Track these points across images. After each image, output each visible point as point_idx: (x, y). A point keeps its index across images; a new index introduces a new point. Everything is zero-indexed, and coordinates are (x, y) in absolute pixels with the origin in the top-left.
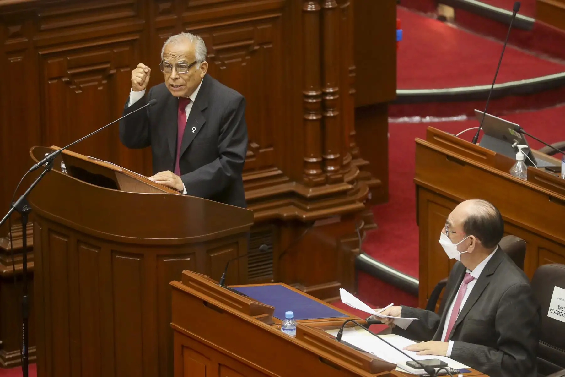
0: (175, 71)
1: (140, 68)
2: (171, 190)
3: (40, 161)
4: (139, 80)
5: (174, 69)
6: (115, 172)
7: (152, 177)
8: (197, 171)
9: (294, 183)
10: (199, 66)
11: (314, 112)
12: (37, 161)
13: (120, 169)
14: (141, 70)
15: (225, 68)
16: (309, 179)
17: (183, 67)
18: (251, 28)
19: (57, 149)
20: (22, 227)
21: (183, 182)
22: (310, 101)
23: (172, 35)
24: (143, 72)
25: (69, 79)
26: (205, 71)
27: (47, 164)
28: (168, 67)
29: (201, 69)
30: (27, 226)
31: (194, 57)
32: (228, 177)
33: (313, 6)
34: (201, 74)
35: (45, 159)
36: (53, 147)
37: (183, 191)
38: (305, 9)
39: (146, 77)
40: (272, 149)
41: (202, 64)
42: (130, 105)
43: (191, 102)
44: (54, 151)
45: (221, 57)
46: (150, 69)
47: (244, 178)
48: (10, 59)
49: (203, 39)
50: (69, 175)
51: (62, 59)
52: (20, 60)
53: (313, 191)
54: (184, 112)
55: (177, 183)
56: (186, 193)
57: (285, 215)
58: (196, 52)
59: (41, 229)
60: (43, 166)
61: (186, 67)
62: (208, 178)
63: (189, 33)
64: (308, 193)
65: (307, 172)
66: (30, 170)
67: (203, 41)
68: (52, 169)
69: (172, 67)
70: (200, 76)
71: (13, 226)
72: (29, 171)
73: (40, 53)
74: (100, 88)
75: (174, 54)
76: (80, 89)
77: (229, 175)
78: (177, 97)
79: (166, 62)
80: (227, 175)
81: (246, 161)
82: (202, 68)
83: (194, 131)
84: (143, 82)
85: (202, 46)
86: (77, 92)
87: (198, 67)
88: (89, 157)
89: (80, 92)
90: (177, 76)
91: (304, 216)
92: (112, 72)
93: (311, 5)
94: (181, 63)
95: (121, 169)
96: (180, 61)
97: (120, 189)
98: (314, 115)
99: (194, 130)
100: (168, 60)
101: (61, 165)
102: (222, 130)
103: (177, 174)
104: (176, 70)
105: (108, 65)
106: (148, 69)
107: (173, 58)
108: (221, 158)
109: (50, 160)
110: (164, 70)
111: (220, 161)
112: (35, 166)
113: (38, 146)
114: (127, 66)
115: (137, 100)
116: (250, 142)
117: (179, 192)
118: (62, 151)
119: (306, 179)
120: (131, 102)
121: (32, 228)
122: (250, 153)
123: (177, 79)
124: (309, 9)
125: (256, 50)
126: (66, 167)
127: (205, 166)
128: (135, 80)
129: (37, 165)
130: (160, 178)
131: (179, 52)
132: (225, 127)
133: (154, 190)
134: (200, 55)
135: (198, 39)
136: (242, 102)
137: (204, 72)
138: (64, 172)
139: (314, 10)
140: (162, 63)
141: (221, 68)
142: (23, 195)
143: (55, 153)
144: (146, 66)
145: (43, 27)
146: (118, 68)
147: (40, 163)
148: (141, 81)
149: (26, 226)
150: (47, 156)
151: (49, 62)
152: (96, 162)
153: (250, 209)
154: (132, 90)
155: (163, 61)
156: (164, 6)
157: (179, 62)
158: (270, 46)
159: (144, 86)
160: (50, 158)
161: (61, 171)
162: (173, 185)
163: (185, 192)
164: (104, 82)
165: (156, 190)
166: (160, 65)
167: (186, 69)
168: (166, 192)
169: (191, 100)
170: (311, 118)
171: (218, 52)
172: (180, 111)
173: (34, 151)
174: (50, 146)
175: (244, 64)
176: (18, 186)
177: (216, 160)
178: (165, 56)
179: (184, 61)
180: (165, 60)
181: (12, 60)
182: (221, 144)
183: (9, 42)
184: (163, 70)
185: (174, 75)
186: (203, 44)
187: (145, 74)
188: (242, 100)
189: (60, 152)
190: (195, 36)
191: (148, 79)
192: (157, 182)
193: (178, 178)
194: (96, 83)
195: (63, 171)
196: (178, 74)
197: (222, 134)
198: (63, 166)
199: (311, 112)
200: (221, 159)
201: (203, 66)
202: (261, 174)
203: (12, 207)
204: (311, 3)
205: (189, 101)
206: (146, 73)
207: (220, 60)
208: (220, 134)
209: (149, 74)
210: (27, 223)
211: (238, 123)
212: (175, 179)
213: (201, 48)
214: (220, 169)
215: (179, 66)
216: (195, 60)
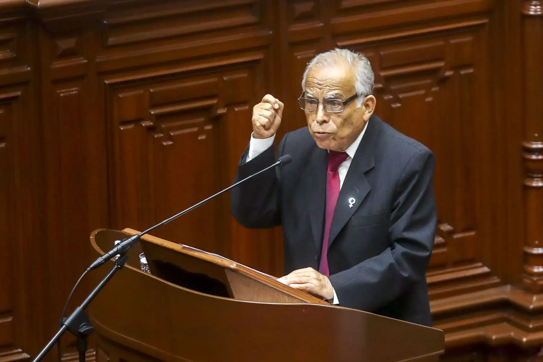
0: (322, 110)
1: (267, 102)
2: (315, 298)
3: (107, 252)
4: (265, 121)
5: (321, 107)
6: (226, 270)
7: (284, 277)
8: (355, 268)
9: (508, 288)
10: (361, 102)
11: (540, 176)
12: (102, 253)
13: (233, 265)
14: (268, 106)
15: (399, 105)
16: (532, 280)
17: (334, 104)
18: (441, 43)
19: (133, 233)
20: (78, 356)
21: (333, 286)
22: (534, 157)
23: (318, 53)
24: (271, 108)
25: (152, 123)
26: (370, 110)
27: (117, 258)
28: (311, 102)
29: (364, 108)
30: (87, 355)
31: (353, 87)
32: (404, 277)
33: (539, 7)
34: (364, 114)
35: (115, 249)
36: (128, 231)
37: (333, 299)
38: (526, 12)
39: (275, 117)
40: (473, 233)
41: (366, 99)
42: (248, 160)
43: (348, 158)
44: (130, 236)
45: (392, 88)
46: (283, 104)
47: (429, 280)
48: (58, 91)
49: (369, 59)
50: (152, 273)
51: (142, 92)
52: (74, 92)
53: (538, 300)
54: (336, 174)
55: (323, 286)
56: (338, 303)
57: (494, 337)
58: (357, 79)
59: (109, 360)
60: (112, 261)
61: (339, 104)
62: (373, 279)
63: (346, 50)
64: (531, 303)
65: (529, 269)
66: (91, 267)
67: (369, 63)
68: (126, 265)
69: (317, 103)
70: (362, 118)
71: (65, 355)
72: (89, 269)
73: (106, 82)
74: (202, 137)
75: (322, 83)
76: (170, 138)
77: (405, 275)
78: (327, 150)
79: (308, 96)
80: (401, 275)
81: (434, 252)
82: (367, 106)
83: (351, 204)
84: (270, 124)
85: (366, 72)
86: (165, 144)
87: (359, 103)
88: (184, 246)
89: (171, 143)
90: (326, 118)
91: (525, 340)
92: (221, 111)
93: (535, 6)
94: (332, 97)
95: (235, 265)
96: (330, 94)
97: (233, 297)
98: (539, 179)
99: (352, 201)
100: (311, 92)
101: (139, 259)
102: (396, 203)
103: (324, 273)
104: (324, 108)
105: (215, 101)
106: (279, 105)
107: (320, 89)
108: (393, 248)
109: (122, 252)
110: (306, 107)
111: (391, 252)
112: (99, 260)
113: (104, 229)
114: (244, 103)
115: (261, 153)
116: (439, 222)
117: (327, 301)
118: (142, 237)
119: (527, 281)
120: (251, 155)
121: (94, 358)
122: (439, 240)
123: (324, 122)
124: (532, 13)
125: (448, 78)
126: (148, 262)
127: (368, 260)
128: (257, 120)
129: (103, 260)
130: (297, 280)
131: (329, 80)
132: (401, 199)
133: (287, 298)
134: (363, 85)
135: (361, 59)
136: (428, 160)
137: (369, 112)
138: (146, 270)
139: (539, 13)
140: (303, 96)
141: (394, 106)
142: (80, 306)
143: (130, 240)
144: (277, 100)
145: (112, 40)
146: (230, 105)
147: (107, 255)
148: (267, 122)
149: (84, 354)
150: (118, 244)
151: (120, 96)
152: (196, 253)
153: (438, 328)
154: (254, 137)
155: (304, 94)
156: (301, 8)
157: (329, 96)
158: (471, 71)
159: (272, 131)
160: (123, 247)
161: (140, 269)
162: (317, 290)
163: (336, 301)
164: (208, 127)
165: (290, 299)
166: (299, 99)
167: (340, 107)
168: (306, 302)
169: (348, 156)
170: (534, 184)
171: (389, 79)
172: (330, 173)
173: (96, 236)
174: (124, 229)
175: (429, 99)
176: (71, 294)
177: (385, 252)
178: (307, 85)
179: (336, 94)
180: (307, 93)
181: (63, 92)
182: (393, 226)
183: (58, 65)
184: (304, 108)
185: (321, 115)
186: (369, 67)
187: (273, 111)
188: (430, 156)
189: (139, 239)
190: (356, 55)
191: (278, 120)
192: (292, 286)
193: (326, 280)
194: (196, 129)
195: (143, 269)
196: (327, 114)
197: (396, 211)
198: (144, 260)
199: (535, 175)
200: (394, 250)
201: (368, 103)
202: (456, 273)
203: (62, 325)
204: (534, 3)
205: (343, 156)
206: (276, 110)
207: (391, 92)
208: (392, 210)
209: (280, 112)
210: (86, 351)
211: (421, 194)
212: (320, 280)
213: (365, 73)
214: (391, 265)
215: (329, 102)
216: (355, 93)
